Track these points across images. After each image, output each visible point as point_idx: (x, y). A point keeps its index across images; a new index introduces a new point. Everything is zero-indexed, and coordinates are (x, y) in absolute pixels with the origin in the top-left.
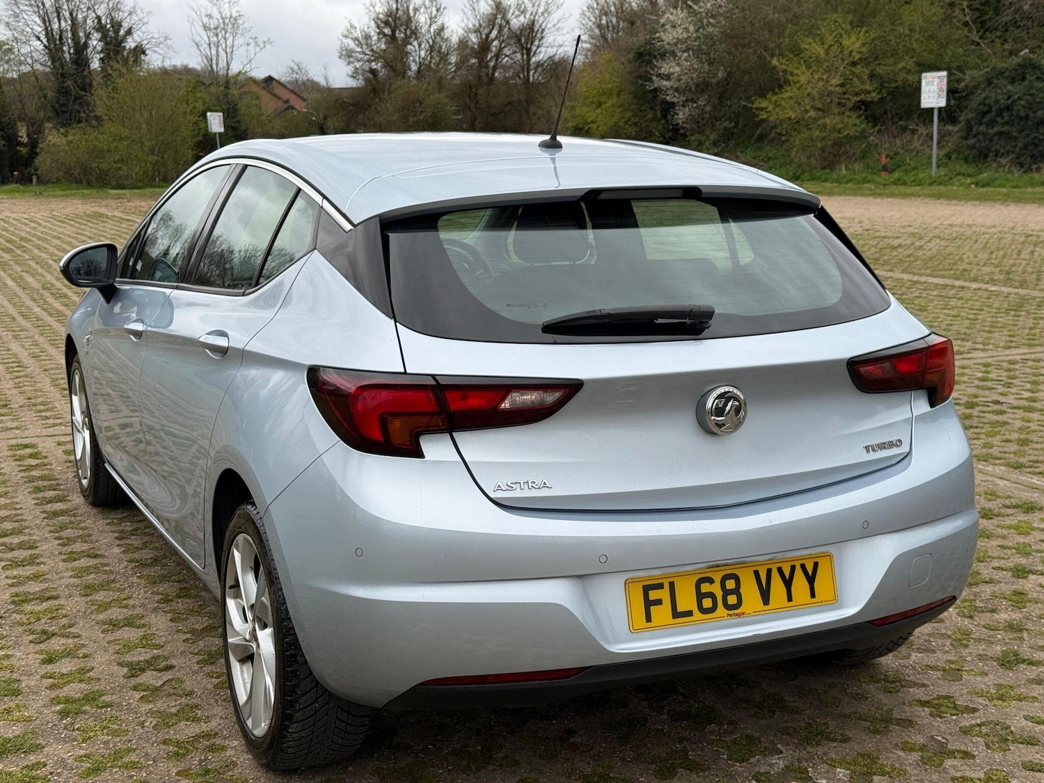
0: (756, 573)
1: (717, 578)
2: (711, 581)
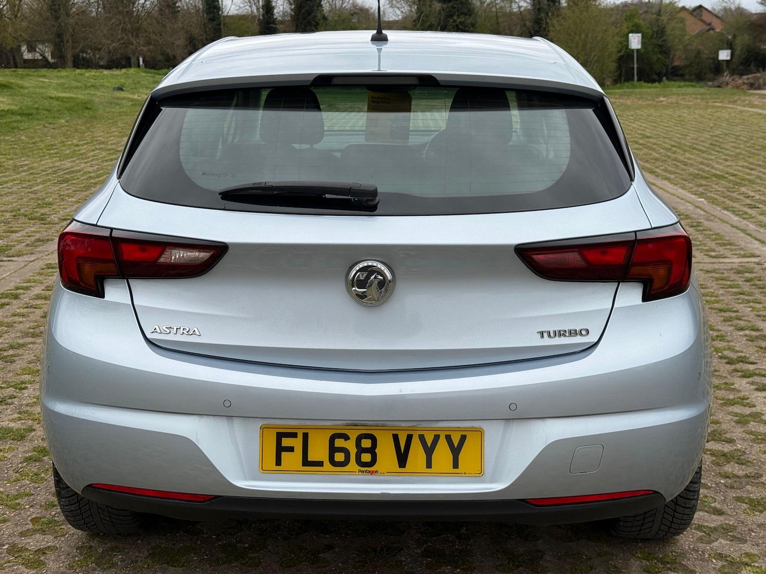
0: (396, 438)
1: (353, 435)
2: (346, 438)
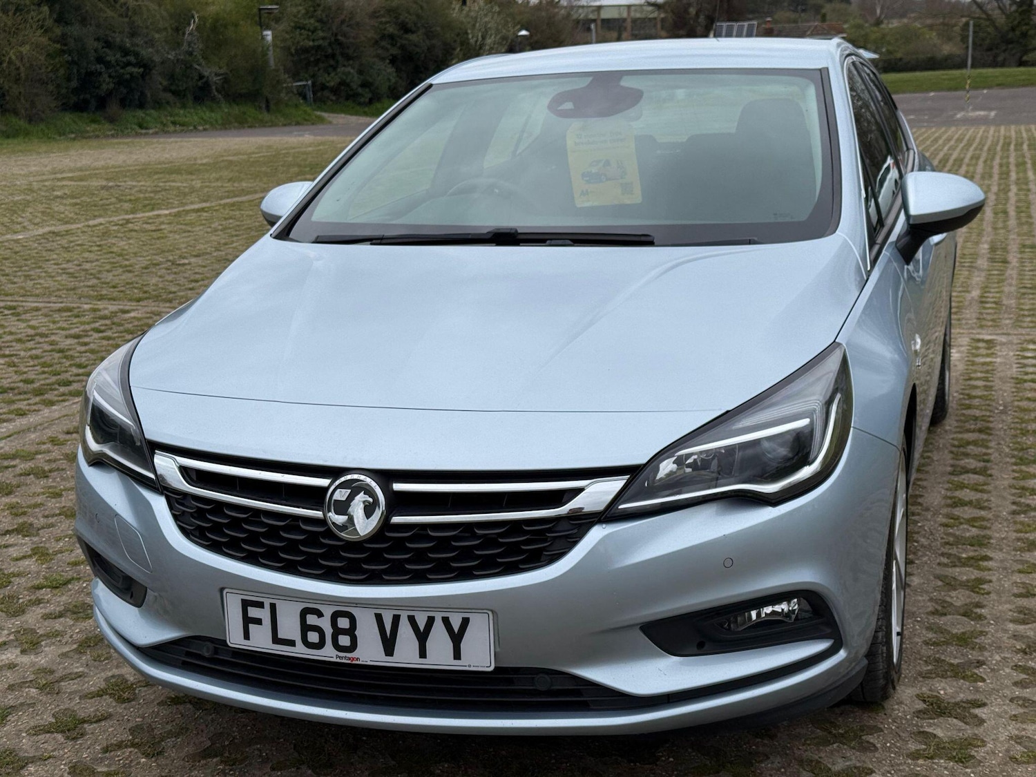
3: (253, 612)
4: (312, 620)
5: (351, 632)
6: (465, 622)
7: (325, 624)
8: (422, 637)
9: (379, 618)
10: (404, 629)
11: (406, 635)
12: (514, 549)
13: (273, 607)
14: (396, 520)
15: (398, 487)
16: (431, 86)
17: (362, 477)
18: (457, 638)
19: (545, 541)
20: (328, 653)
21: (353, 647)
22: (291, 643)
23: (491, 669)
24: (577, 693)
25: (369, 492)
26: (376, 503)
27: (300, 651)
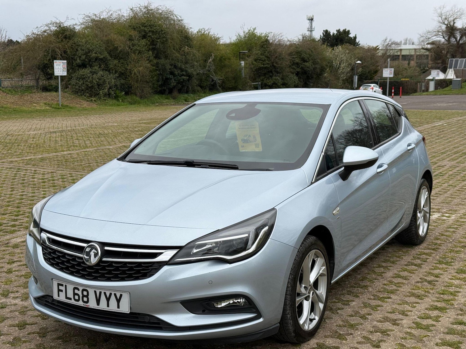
3: (61, 288)
4: (76, 291)
5: (87, 296)
6: (121, 295)
7: (80, 293)
8: (108, 299)
9: (95, 292)
10: (103, 296)
11: (103, 299)
12: (138, 272)
13: (66, 286)
14: (104, 259)
15: (106, 248)
16: (195, 104)
17: (95, 244)
18: (118, 301)
19: (149, 270)
20: (81, 303)
21: (87, 302)
22: (70, 299)
23: (129, 312)
24: (159, 324)
25: (96, 249)
26: (98, 253)
27: (73, 302)
